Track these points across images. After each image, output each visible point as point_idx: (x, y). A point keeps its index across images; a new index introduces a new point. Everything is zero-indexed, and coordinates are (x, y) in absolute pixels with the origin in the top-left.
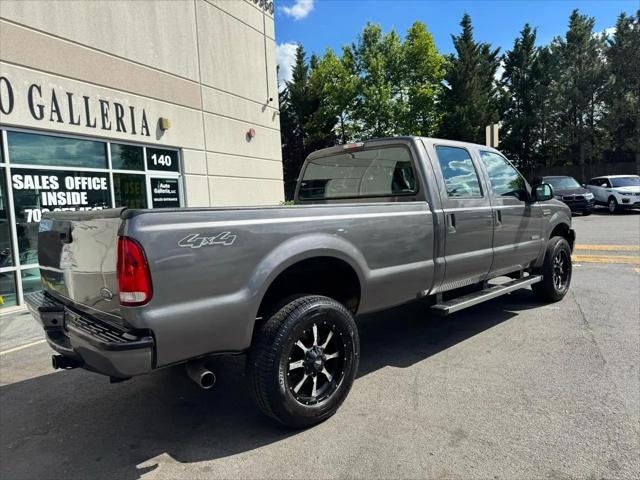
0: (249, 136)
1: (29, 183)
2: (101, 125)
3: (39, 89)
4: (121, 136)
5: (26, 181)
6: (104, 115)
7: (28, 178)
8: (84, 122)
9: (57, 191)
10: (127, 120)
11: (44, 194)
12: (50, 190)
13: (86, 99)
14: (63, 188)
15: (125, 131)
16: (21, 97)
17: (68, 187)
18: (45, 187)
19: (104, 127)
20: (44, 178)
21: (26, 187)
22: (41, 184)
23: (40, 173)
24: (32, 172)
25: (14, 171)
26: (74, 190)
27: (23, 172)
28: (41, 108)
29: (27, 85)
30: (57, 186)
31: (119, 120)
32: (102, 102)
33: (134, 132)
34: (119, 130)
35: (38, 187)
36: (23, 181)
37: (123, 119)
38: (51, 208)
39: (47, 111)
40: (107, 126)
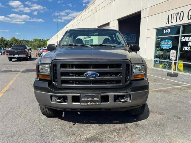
5: (185, 39)
7: (186, 38)
11: (189, 42)
16: (186, 15)
21: (185, 41)
22: (189, 39)
23: (189, 36)
24: (187, 36)
25: (182, 36)
27: (184, 36)
35: (188, 40)
36: (184, 39)
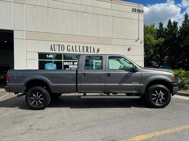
0: (129, 50)
1: (67, 64)
2: (86, 51)
3: (69, 46)
4: (87, 53)
6: (83, 49)
7: (67, 63)
8: (78, 51)
9: (72, 65)
10: (89, 50)
11: (69, 66)
12: (71, 65)
13: (79, 46)
14: (73, 64)
15: (88, 52)
16: (66, 48)
17: (75, 64)
18: (70, 64)
19: (83, 52)
20: (70, 63)
23: (69, 62)
24: (67, 62)
25: (64, 62)
26: (76, 65)
27: (66, 62)
28: (70, 49)
29: (67, 45)
30: (72, 64)
31: (87, 50)
32: (83, 47)
33: (91, 52)
34: (87, 52)
35: (68, 64)
37: (88, 50)
38: (71, 68)
39: (71, 50)
40: (84, 51)
